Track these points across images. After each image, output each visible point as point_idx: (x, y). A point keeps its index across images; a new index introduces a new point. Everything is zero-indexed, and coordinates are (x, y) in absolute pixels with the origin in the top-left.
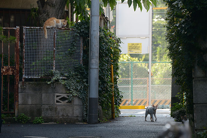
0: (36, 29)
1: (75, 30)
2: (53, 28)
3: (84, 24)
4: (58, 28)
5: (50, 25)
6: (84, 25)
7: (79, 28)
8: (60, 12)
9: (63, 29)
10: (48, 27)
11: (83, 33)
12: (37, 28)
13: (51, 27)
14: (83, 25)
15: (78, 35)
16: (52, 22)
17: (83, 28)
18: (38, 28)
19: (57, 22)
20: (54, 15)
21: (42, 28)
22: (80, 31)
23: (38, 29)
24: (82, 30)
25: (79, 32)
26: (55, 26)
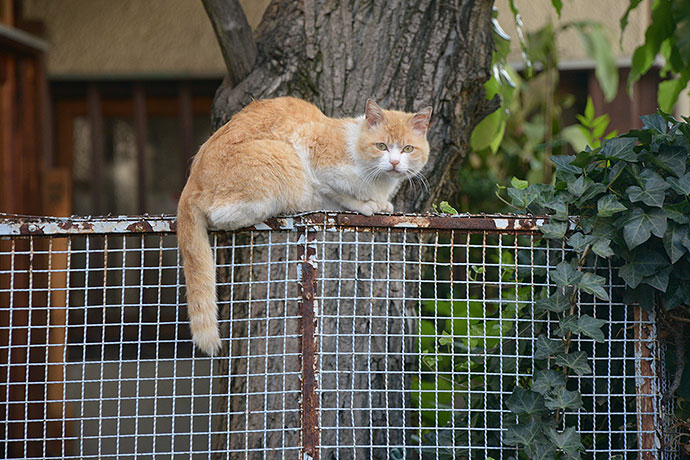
0: (97, 239)
1: (558, 231)
2: (289, 224)
3: (663, 160)
4: (350, 221)
5: (242, 190)
6: (666, 174)
7: (606, 207)
8: (434, 52)
9: (406, 222)
10: (226, 212)
11: (655, 263)
12: (100, 226)
13: (263, 207)
14: (656, 168)
15: (595, 286)
16: (263, 146)
17: (649, 210)
18: (121, 226)
19: (321, 150)
20: (369, 82)
21: (159, 226)
22: (618, 244)
23: (114, 238)
24: (637, 232)
25: (603, 250)
26: (304, 196)
